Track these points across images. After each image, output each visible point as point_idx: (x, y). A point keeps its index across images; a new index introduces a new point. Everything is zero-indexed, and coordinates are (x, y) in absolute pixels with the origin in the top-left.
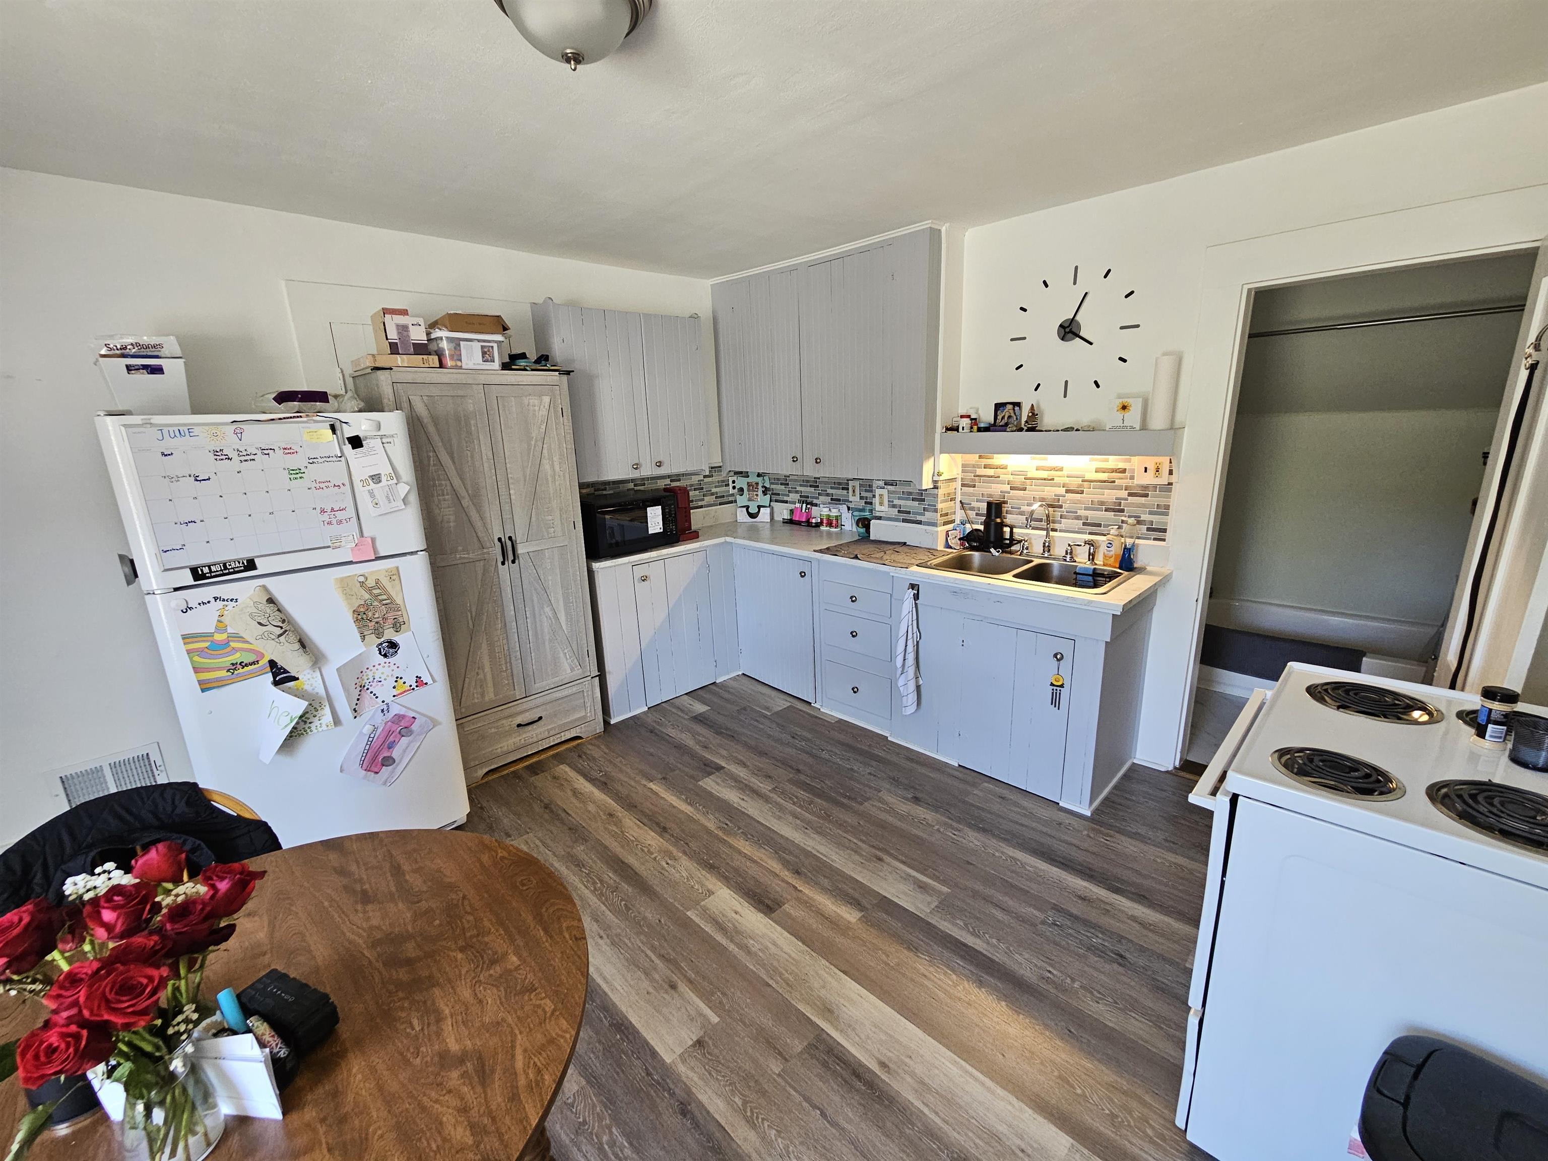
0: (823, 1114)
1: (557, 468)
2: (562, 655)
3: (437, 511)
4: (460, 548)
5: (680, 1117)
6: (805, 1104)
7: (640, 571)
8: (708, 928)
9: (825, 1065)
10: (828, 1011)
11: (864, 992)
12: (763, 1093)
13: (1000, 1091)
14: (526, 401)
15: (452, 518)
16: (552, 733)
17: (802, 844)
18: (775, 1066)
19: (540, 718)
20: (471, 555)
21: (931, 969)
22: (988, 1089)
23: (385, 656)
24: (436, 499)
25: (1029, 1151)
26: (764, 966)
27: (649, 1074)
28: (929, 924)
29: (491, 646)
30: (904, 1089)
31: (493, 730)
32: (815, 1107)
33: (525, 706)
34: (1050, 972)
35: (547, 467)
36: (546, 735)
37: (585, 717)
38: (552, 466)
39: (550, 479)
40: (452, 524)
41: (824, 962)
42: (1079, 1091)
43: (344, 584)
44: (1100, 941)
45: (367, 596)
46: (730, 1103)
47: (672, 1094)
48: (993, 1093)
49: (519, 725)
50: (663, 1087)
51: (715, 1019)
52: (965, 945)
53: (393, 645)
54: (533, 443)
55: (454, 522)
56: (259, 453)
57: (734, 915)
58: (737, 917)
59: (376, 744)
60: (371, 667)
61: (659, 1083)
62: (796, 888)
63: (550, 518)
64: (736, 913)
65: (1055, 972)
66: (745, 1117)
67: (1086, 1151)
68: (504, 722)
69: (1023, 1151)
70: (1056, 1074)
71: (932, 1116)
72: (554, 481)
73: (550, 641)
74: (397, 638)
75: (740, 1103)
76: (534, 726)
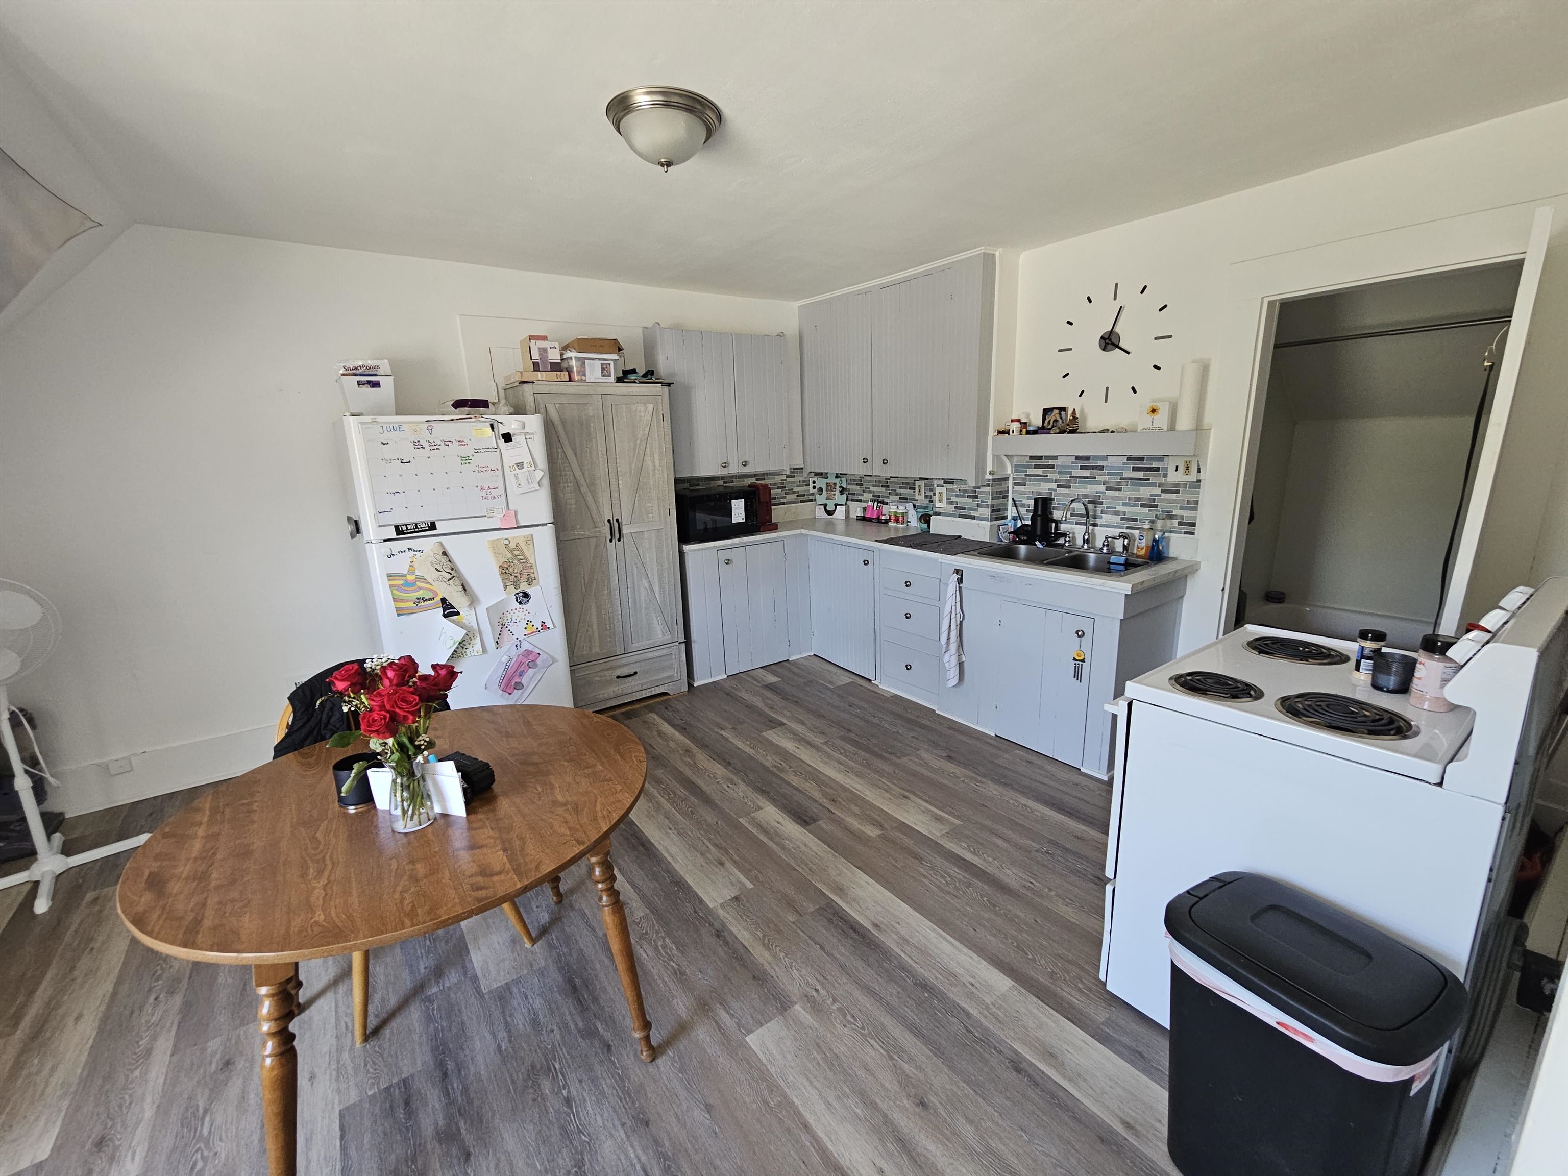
0: (822, 948)
1: (657, 464)
2: (655, 621)
3: (562, 495)
4: (578, 527)
5: (715, 938)
6: (809, 941)
7: (724, 555)
8: (754, 831)
9: (830, 921)
10: (840, 890)
11: (871, 881)
12: (779, 932)
13: (965, 950)
14: (634, 408)
15: (573, 501)
16: (645, 687)
17: (842, 783)
18: (791, 918)
19: (636, 673)
20: (587, 533)
21: (931, 872)
22: (956, 948)
23: (520, 603)
24: (562, 485)
25: (978, 985)
26: (794, 858)
27: (695, 912)
28: (937, 843)
29: (599, 608)
30: (889, 941)
31: (597, 679)
32: (816, 943)
33: (624, 661)
34: (1031, 883)
35: (649, 463)
36: (640, 688)
37: (672, 676)
38: (653, 462)
39: (651, 472)
40: (573, 507)
41: (843, 860)
42: (1030, 957)
43: (494, 544)
44: (1083, 866)
45: (510, 555)
46: (753, 934)
47: (711, 925)
48: (959, 951)
49: (618, 677)
50: (705, 921)
51: (750, 885)
52: (964, 860)
53: (526, 595)
54: (638, 442)
55: (575, 504)
56: (442, 443)
57: (776, 824)
58: (779, 826)
59: (511, 671)
60: (510, 611)
61: (702, 918)
62: (830, 811)
63: (650, 505)
64: (778, 823)
65: (1036, 884)
66: (764, 944)
67: (1023, 990)
68: (606, 672)
69: (973, 985)
70: (1015, 944)
71: (907, 958)
72: (654, 474)
73: (646, 609)
74: (529, 590)
75: (761, 935)
76: (631, 679)
